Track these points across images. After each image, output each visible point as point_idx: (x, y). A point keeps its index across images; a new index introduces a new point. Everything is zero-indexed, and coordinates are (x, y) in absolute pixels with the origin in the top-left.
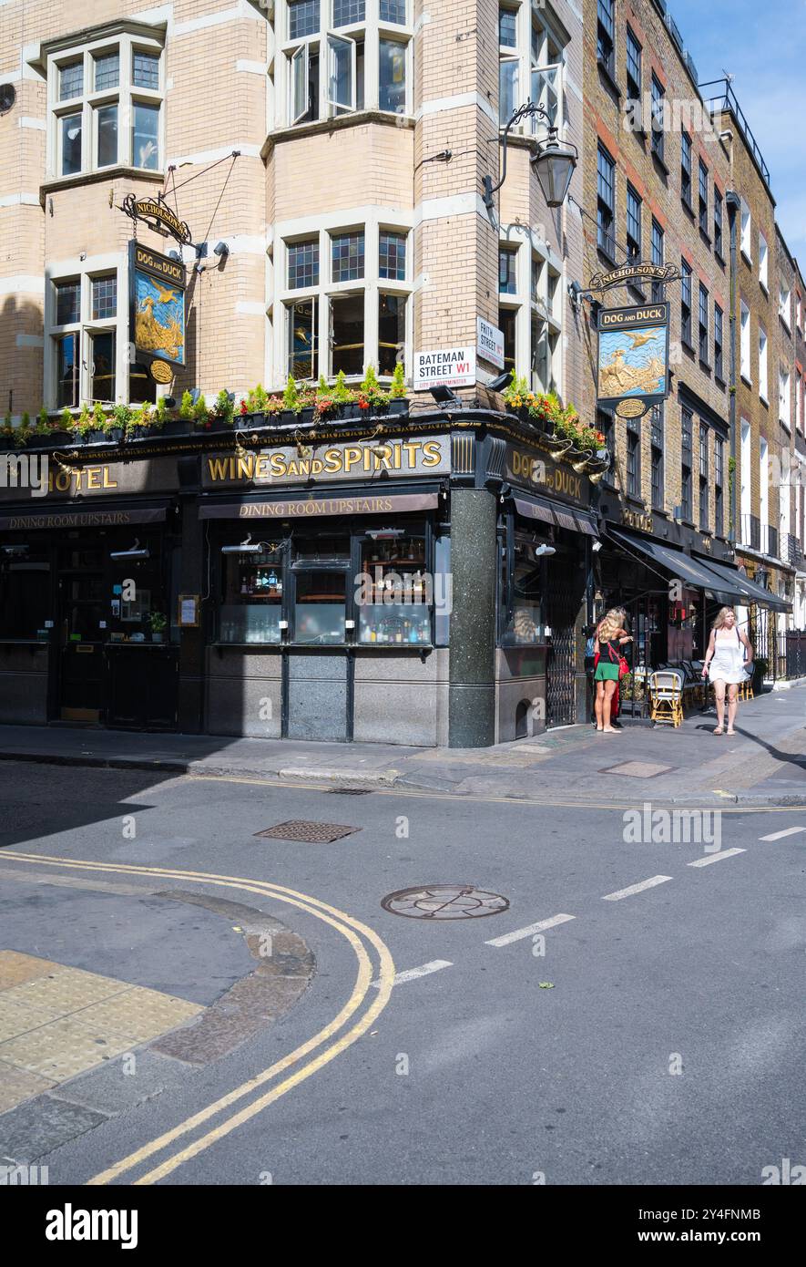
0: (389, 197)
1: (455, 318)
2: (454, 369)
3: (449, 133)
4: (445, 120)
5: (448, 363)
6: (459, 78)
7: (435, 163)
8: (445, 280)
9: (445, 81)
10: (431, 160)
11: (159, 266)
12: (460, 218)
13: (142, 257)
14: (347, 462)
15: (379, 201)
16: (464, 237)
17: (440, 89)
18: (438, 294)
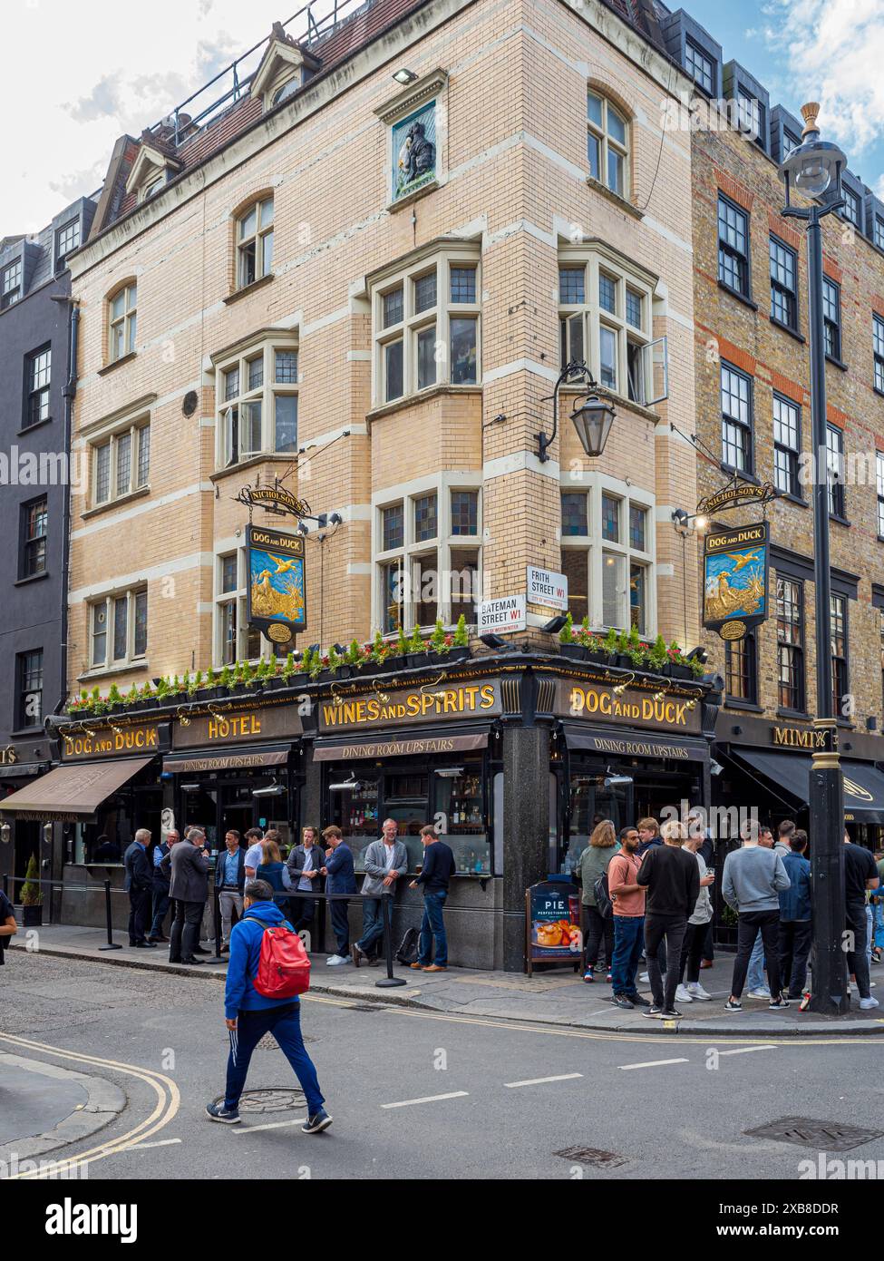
0: (458, 461)
1: (510, 569)
2: (509, 616)
3: (504, 398)
4: (501, 387)
5: (504, 611)
6: (512, 347)
7: (494, 426)
8: (502, 533)
9: (500, 352)
10: (491, 424)
11: (276, 543)
12: (514, 475)
13: (258, 537)
14: (424, 706)
15: (449, 467)
16: (516, 493)
17: (497, 358)
18: (496, 547)
